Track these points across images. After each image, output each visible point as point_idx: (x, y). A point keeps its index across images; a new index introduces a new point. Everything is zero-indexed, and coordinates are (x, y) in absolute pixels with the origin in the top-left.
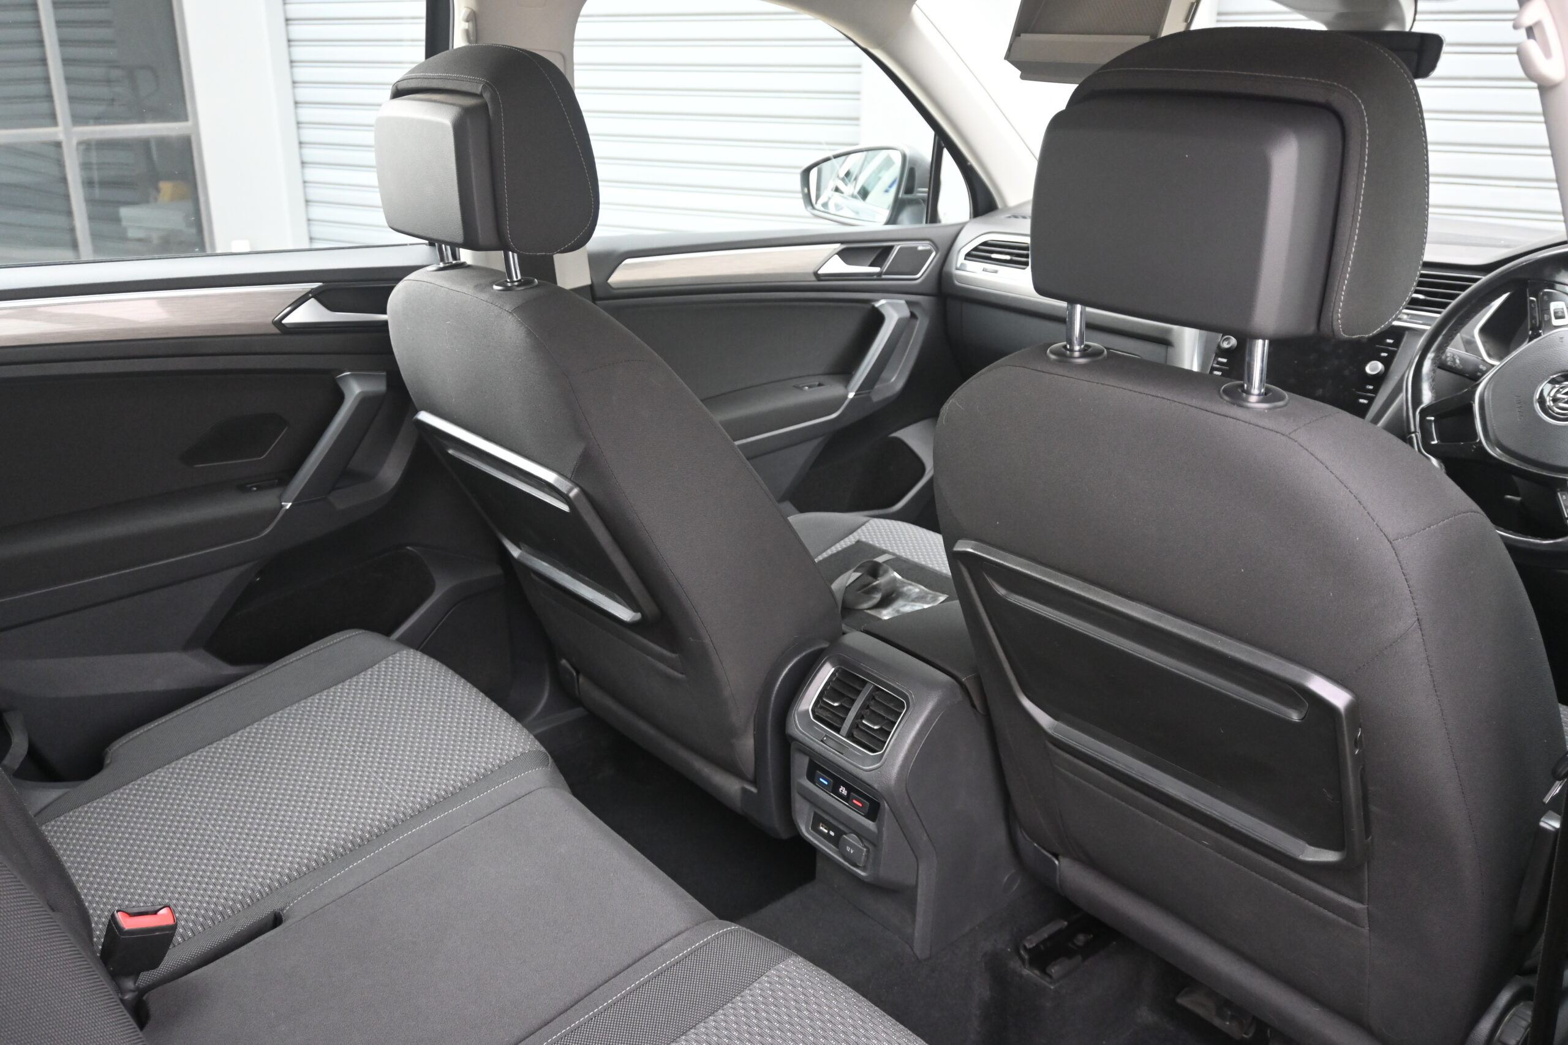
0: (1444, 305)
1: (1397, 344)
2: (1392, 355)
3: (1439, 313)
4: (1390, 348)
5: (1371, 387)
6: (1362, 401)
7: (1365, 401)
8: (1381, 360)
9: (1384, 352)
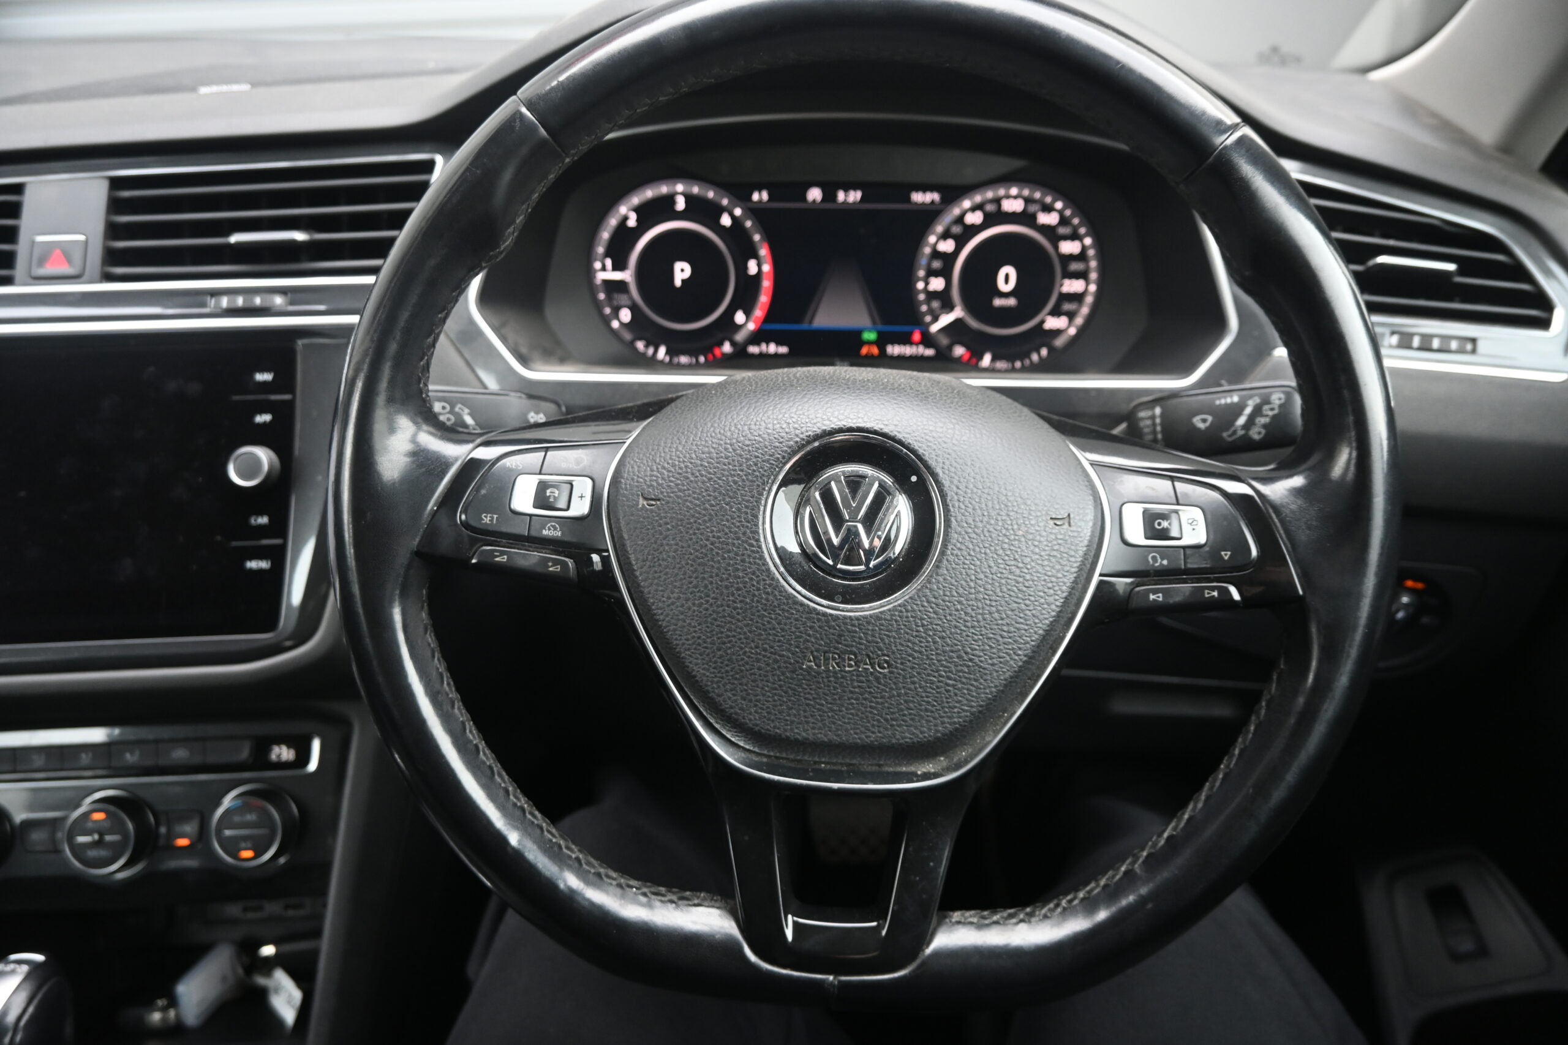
0: (381, 249)
1: (285, 380)
2: (285, 415)
3: (374, 271)
4: (274, 397)
5: (263, 520)
6: (252, 565)
7: (264, 565)
8: (260, 437)
9: (262, 412)
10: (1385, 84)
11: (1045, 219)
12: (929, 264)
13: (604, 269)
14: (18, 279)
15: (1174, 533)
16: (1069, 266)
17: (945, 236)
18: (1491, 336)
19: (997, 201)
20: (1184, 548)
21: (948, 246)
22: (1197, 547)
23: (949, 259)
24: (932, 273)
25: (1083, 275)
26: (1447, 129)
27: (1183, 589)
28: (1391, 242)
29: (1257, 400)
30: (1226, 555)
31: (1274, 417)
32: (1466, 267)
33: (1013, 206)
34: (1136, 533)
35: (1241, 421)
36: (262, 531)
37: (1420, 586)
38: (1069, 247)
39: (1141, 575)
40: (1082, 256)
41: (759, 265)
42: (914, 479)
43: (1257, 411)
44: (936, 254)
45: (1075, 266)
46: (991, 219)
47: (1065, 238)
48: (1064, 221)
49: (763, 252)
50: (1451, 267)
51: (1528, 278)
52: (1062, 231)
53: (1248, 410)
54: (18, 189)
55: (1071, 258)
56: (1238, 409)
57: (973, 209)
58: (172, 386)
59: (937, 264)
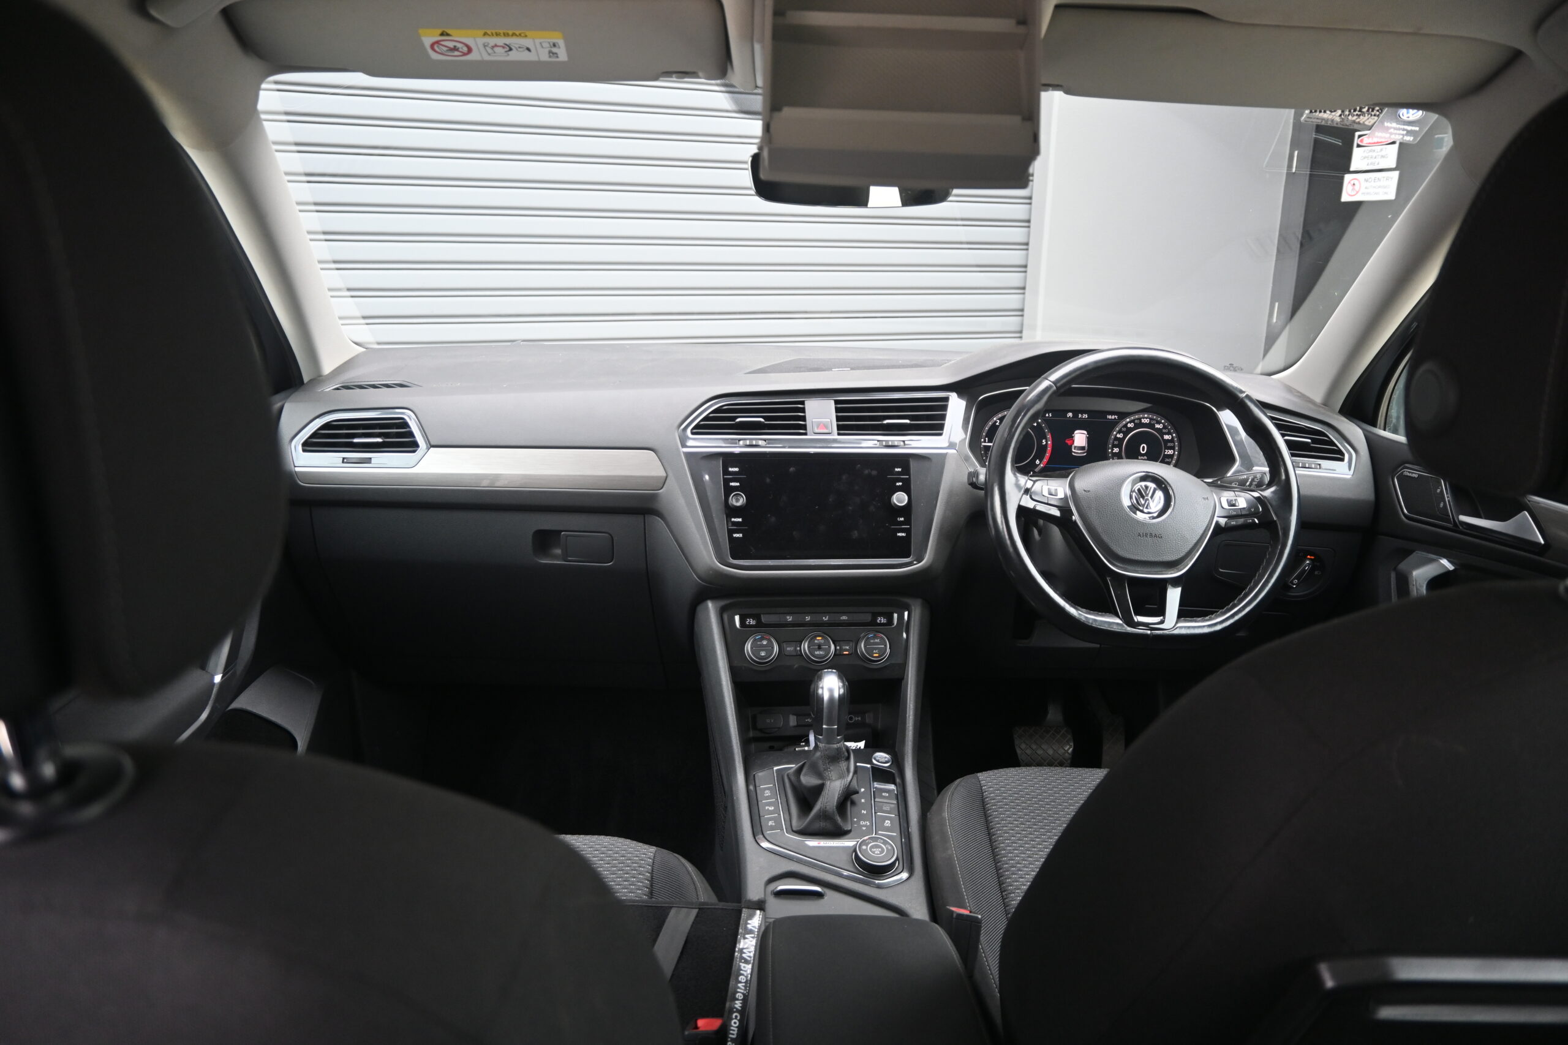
1: (906, 471)
2: (908, 482)
4: (903, 477)
5: (902, 519)
6: (900, 534)
8: (900, 489)
9: (898, 482)
10: (1279, 380)
11: (1157, 426)
12: (1113, 442)
13: (985, 442)
14: (808, 433)
15: (1237, 505)
16: (1167, 444)
17: (1119, 432)
18: (1325, 463)
19: (1140, 419)
20: (1240, 509)
21: (1120, 436)
22: (1244, 508)
23: (1121, 440)
24: (1114, 446)
25: (1173, 448)
26: (1302, 396)
27: (1241, 521)
28: (1289, 433)
29: (1252, 477)
30: (1253, 510)
31: (1258, 482)
32: (1314, 441)
33: (1146, 421)
34: (1225, 505)
35: (1248, 484)
36: (901, 523)
37: (1312, 557)
38: (1166, 437)
39: (1229, 517)
40: (1172, 441)
41: (1046, 441)
42: (1163, 486)
43: (1253, 480)
44: (1116, 438)
45: (1169, 444)
46: (1137, 426)
47: (1166, 434)
48: (1165, 427)
49: (1049, 436)
50: (1309, 441)
51: (1335, 445)
52: (1164, 431)
53: (1250, 480)
54: (803, 403)
55: (1168, 441)
56: (1247, 480)
57: (1130, 422)
58: (866, 472)
59: (1116, 443)
